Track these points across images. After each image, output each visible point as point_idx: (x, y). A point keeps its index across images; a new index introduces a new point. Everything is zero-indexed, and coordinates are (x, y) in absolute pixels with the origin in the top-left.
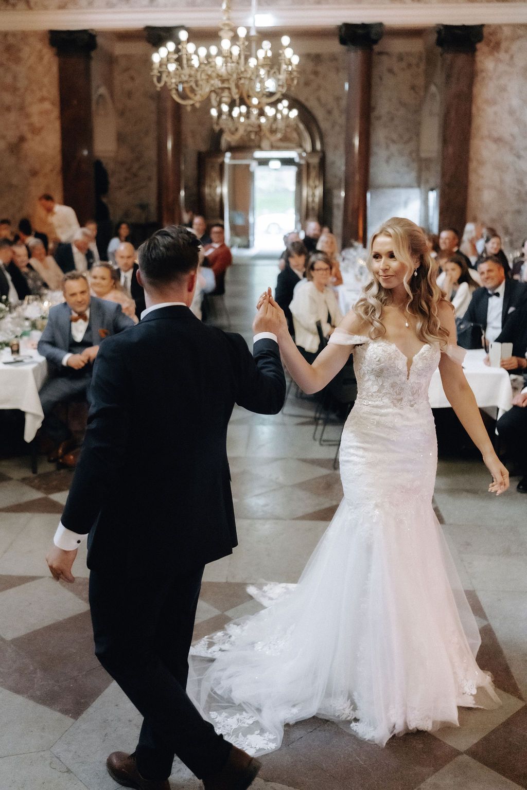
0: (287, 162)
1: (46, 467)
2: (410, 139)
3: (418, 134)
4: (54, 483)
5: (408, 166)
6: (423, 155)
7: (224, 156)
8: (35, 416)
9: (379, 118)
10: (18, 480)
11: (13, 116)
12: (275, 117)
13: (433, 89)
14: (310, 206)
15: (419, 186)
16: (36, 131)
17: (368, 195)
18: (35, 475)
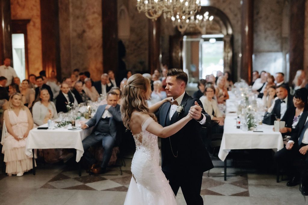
0: (218, 39)
1: (85, 174)
2: (277, 28)
3: (281, 25)
4: (88, 180)
5: (276, 41)
6: (284, 36)
7: (182, 38)
8: (80, 151)
9: (261, 18)
10: (73, 178)
11: (80, 21)
12: (203, 20)
13: (287, 3)
14: (226, 61)
15: (282, 51)
16: (90, 27)
17: (253, 56)
18: (80, 177)
